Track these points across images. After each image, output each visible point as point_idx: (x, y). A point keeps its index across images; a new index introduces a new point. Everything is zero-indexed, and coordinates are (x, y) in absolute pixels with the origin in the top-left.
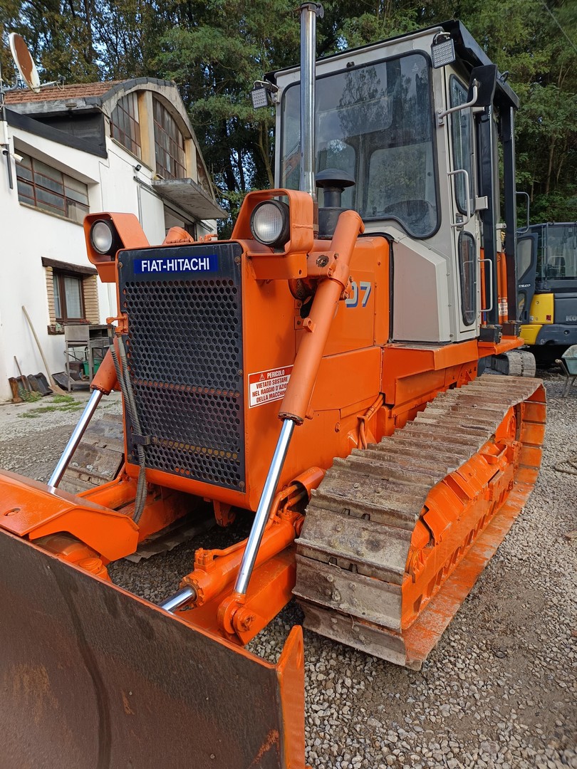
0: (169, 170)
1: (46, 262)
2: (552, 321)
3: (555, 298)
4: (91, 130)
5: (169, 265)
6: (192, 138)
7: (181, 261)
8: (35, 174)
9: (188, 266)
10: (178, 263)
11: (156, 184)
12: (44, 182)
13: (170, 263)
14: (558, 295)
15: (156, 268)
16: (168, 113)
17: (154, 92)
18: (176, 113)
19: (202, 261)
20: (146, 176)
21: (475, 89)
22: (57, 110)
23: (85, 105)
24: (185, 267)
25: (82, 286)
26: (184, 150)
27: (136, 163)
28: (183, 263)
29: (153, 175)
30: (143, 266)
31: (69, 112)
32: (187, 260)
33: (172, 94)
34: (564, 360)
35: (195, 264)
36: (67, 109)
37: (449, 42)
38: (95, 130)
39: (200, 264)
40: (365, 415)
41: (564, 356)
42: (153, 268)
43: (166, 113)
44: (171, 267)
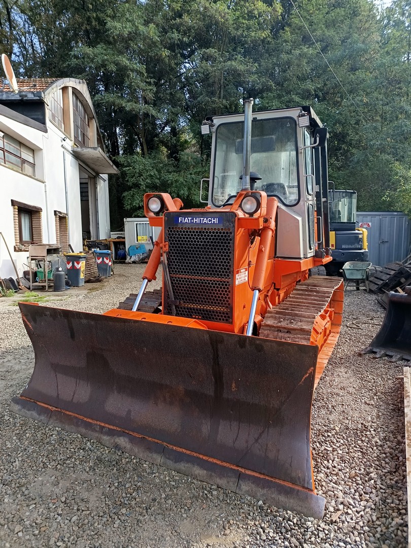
0: (80, 140)
1: (13, 203)
2: (334, 248)
3: (336, 234)
4: (37, 113)
5: (195, 220)
6: (94, 118)
7: (202, 219)
8: (5, 143)
9: (206, 221)
10: (200, 220)
11: (75, 150)
12: (10, 148)
13: (196, 219)
14: (338, 232)
15: (187, 221)
16: (80, 101)
17: (73, 88)
18: (85, 101)
19: (214, 219)
20: (69, 144)
21: (318, 139)
22: (13, 98)
23: (33, 96)
24: (204, 221)
25: (31, 219)
26: (89, 126)
27: (63, 136)
28: (203, 220)
29: (72, 143)
30: (180, 220)
31: (22, 100)
32: (205, 219)
33: (83, 88)
34: (343, 270)
35: (210, 221)
36: (20, 98)
37: (306, 117)
38: (39, 113)
39: (213, 221)
40: (268, 293)
41: (343, 268)
42: (185, 221)
43: (78, 101)
44: (196, 221)
